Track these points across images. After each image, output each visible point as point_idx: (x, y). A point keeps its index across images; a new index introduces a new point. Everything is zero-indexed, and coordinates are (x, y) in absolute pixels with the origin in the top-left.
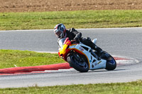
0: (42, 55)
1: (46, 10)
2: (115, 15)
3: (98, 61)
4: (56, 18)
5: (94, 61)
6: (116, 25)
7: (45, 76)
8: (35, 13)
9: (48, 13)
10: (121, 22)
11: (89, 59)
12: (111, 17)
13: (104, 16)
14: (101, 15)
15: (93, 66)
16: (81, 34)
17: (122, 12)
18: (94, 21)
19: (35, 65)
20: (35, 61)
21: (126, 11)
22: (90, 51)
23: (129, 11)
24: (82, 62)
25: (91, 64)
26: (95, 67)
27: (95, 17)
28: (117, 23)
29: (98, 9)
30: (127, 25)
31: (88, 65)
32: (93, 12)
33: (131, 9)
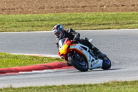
0: (16, 57)
1: (21, 13)
2: (87, 18)
3: (96, 61)
4: (30, 21)
5: (93, 60)
6: (89, 28)
7: (19, 77)
8: (10, 15)
9: (22, 15)
10: (93, 24)
11: (88, 59)
12: (83, 20)
13: (76, 19)
14: (73, 17)
15: (92, 66)
16: (79, 35)
17: (94, 14)
18: (66, 23)
19: (10, 67)
20: (10, 63)
21: (97, 13)
22: (89, 51)
23: (101, 13)
24: (82, 61)
25: (90, 63)
26: (94, 66)
27: (68, 20)
28: (89, 25)
29: (70, 11)
30: (99, 27)
31: (88, 64)
32: (66, 14)
33: (103, 11)
